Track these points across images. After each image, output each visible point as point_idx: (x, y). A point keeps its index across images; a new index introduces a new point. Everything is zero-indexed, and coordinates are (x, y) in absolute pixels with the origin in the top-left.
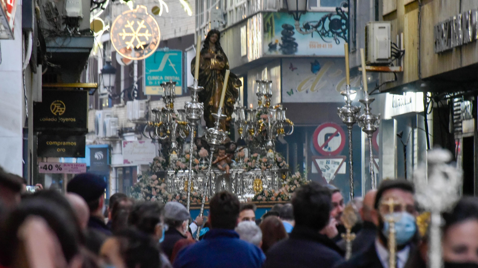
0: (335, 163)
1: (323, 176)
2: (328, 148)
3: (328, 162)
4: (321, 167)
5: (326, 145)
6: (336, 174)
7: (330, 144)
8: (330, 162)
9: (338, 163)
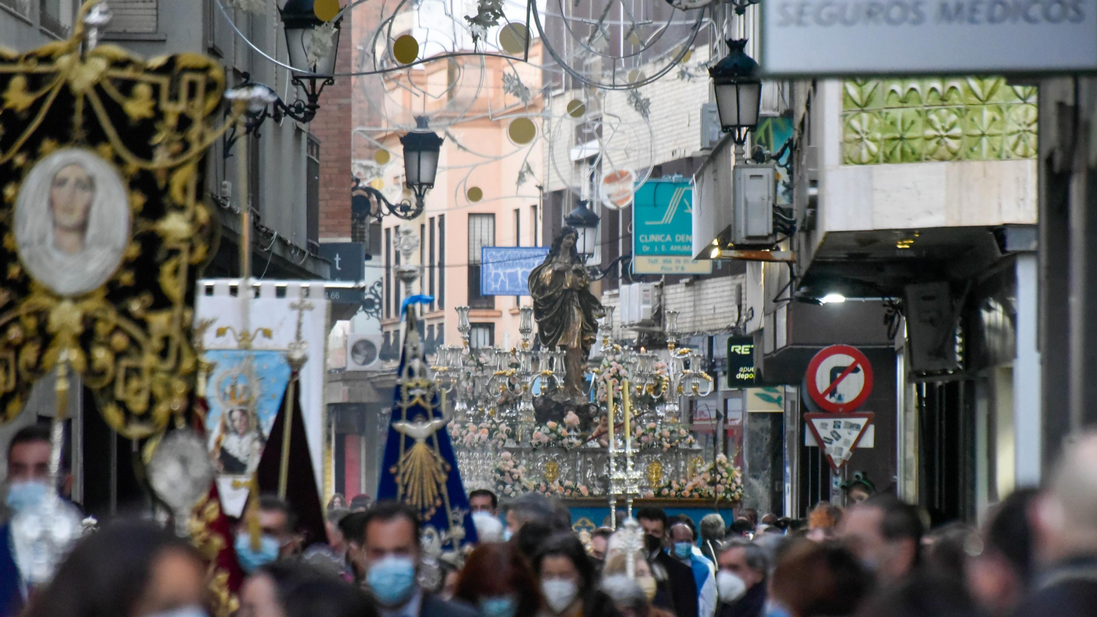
0: (852, 426)
1: (827, 452)
2: (836, 395)
3: (837, 426)
4: (824, 433)
5: (832, 391)
6: (855, 449)
7: (841, 388)
8: (842, 425)
9: (858, 426)
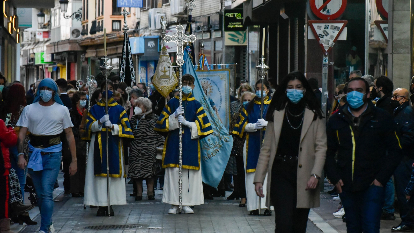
0: (335, 28)
1: (321, 42)
2: (326, 10)
3: (326, 27)
4: (319, 32)
5: (324, 7)
6: (336, 41)
7: (329, 6)
8: (329, 27)
9: (338, 28)
